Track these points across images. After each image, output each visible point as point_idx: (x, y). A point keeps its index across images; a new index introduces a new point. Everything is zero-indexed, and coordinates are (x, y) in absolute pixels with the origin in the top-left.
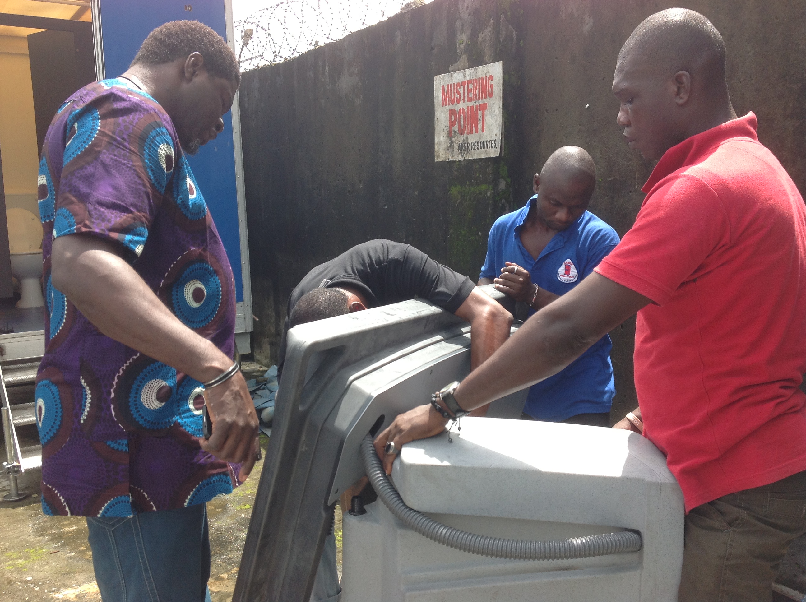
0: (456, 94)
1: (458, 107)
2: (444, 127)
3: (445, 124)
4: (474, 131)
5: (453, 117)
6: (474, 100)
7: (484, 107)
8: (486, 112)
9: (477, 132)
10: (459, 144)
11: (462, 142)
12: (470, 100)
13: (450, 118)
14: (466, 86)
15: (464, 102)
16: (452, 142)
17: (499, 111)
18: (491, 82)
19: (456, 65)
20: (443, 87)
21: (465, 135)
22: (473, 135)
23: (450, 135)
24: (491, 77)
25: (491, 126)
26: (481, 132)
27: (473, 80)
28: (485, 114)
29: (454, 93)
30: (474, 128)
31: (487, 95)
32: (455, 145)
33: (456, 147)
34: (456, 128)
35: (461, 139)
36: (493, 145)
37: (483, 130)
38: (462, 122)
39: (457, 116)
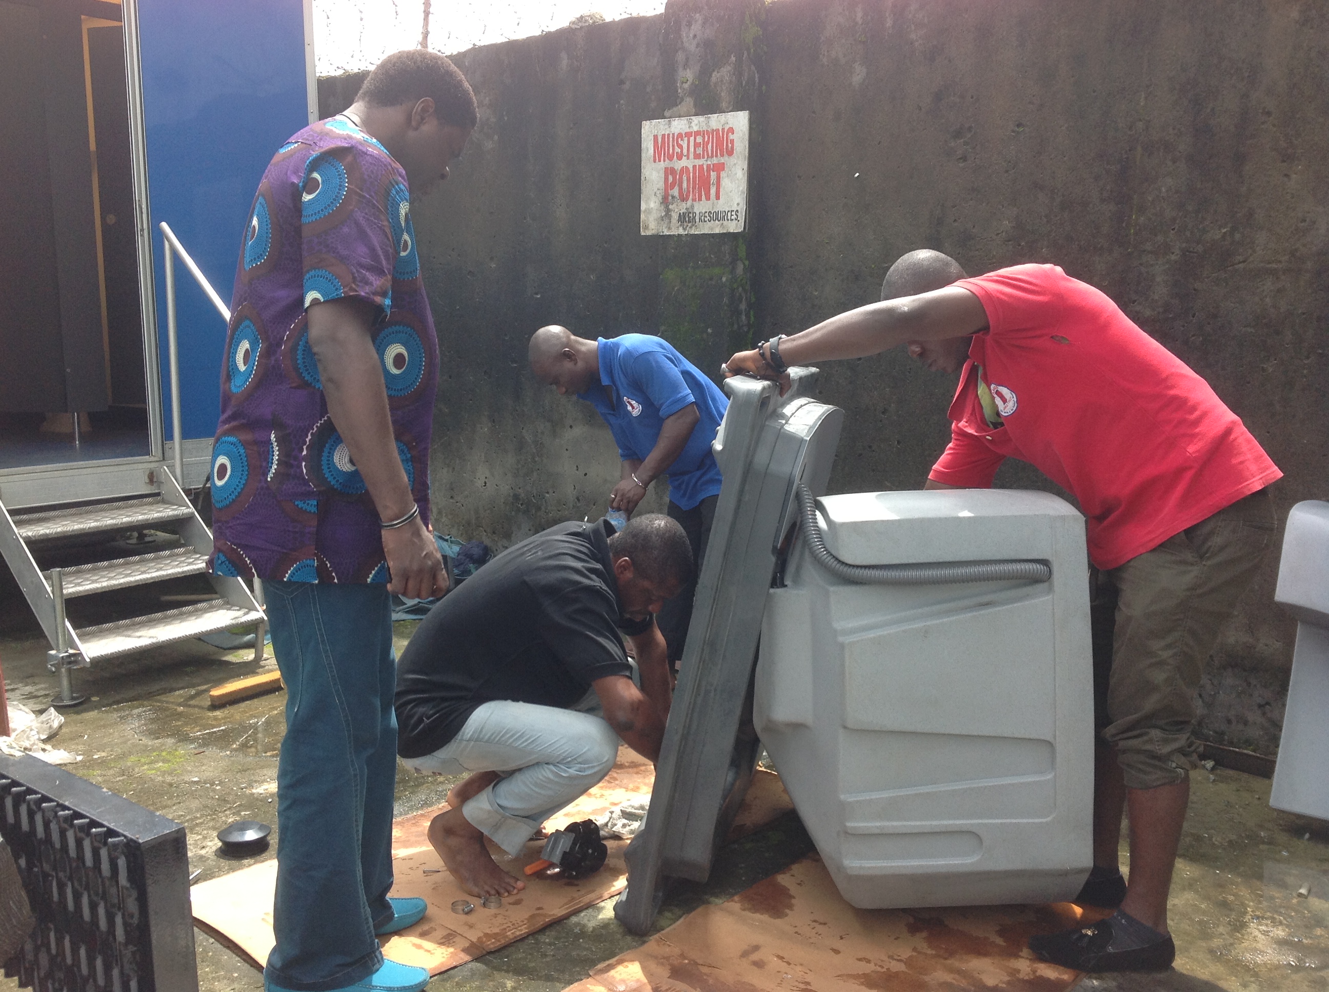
0: (676, 147)
1: (678, 165)
2: (656, 190)
3: (658, 186)
4: (703, 197)
5: (671, 179)
6: (703, 158)
7: (719, 168)
8: (723, 174)
9: (708, 198)
10: (680, 213)
11: (684, 210)
12: (697, 156)
13: (666, 179)
14: (692, 139)
15: (688, 158)
16: (668, 211)
17: (744, 174)
18: (731, 137)
19: (675, 109)
20: (656, 137)
21: (689, 202)
22: (701, 202)
23: (666, 201)
24: (731, 130)
25: (731, 192)
26: (715, 199)
27: (704, 131)
28: (721, 176)
29: (673, 146)
30: (703, 193)
31: (725, 153)
32: (673, 214)
33: (675, 216)
34: (675, 192)
35: (682, 207)
36: (733, 217)
37: (718, 198)
38: (685, 185)
39: (678, 177)
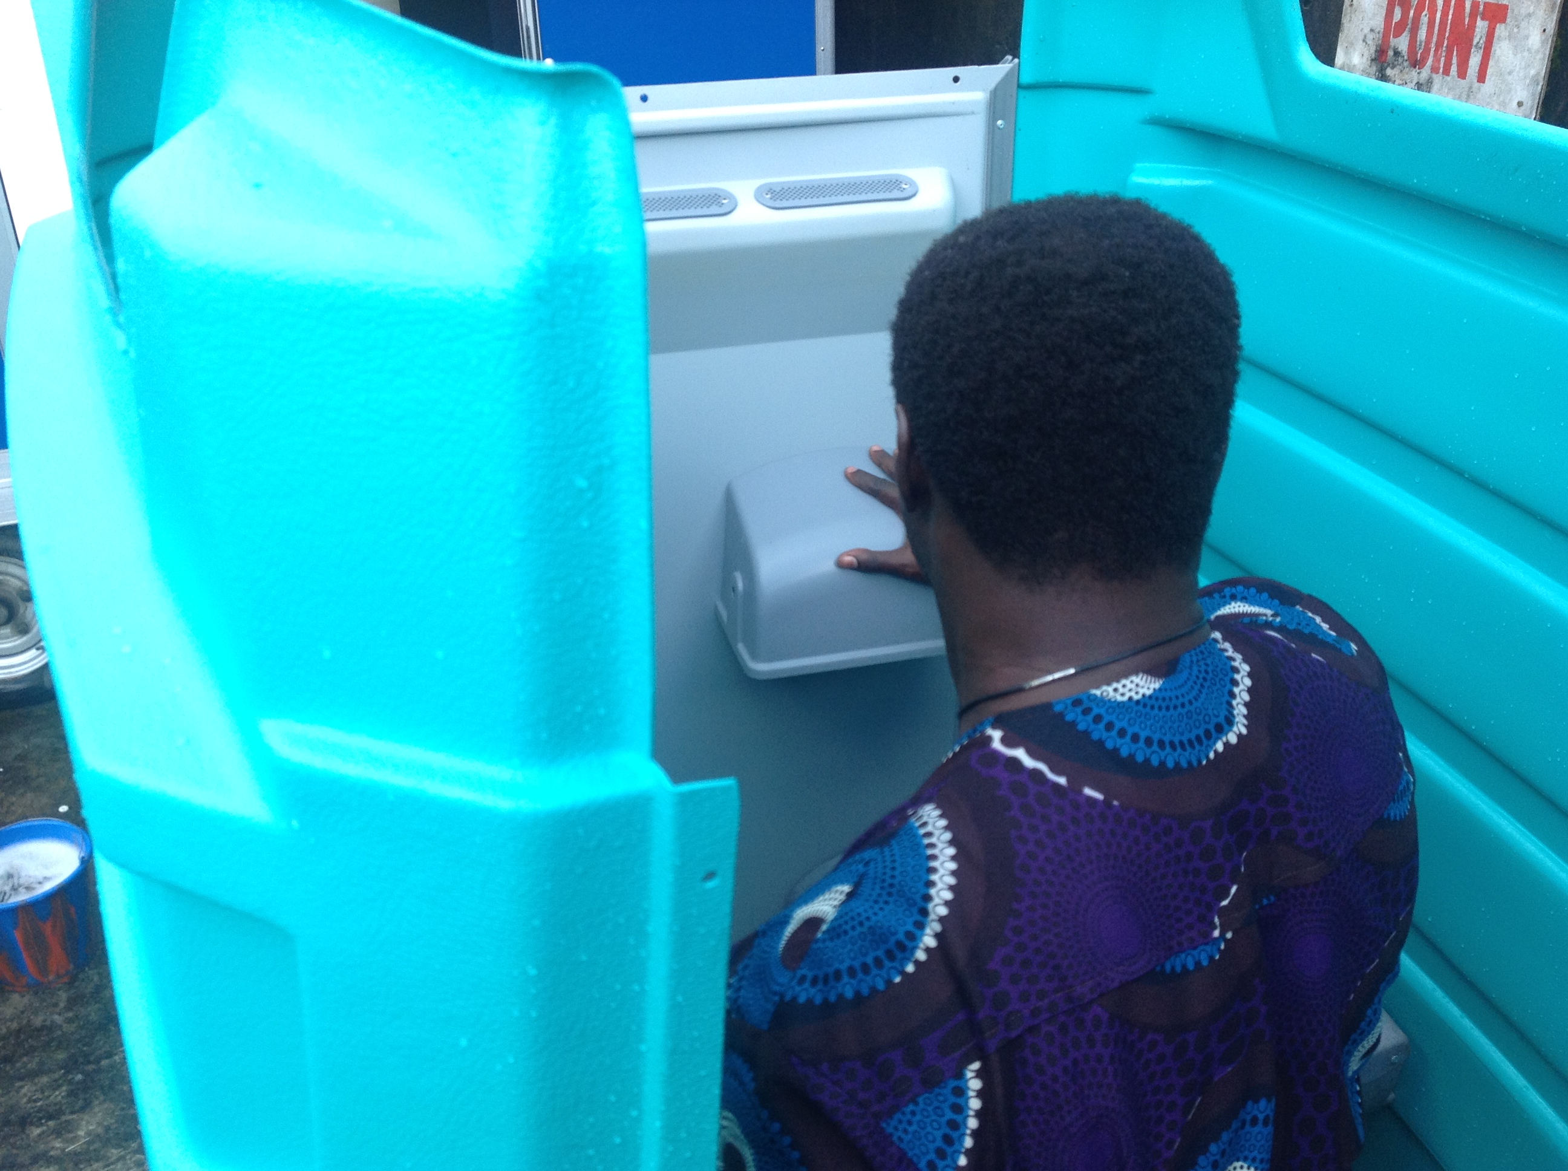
2: (1367, 30)
3: (1373, 21)
4: (1454, 69)
5: (1398, 14)
7: (1499, 15)
8: (1501, 30)
9: (1462, 74)
13: (1389, 12)
17: (1543, 42)
21: (1425, 74)
22: (1449, 78)
23: (1379, 59)
25: (1510, 73)
26: (1475, 83)
28: (1496, 34)
30: (1454, 60)
34: (1402, 43)
35: (1411, 79)
37: (1482, 77)
38: (1422, 34)
39: (1412, 12)
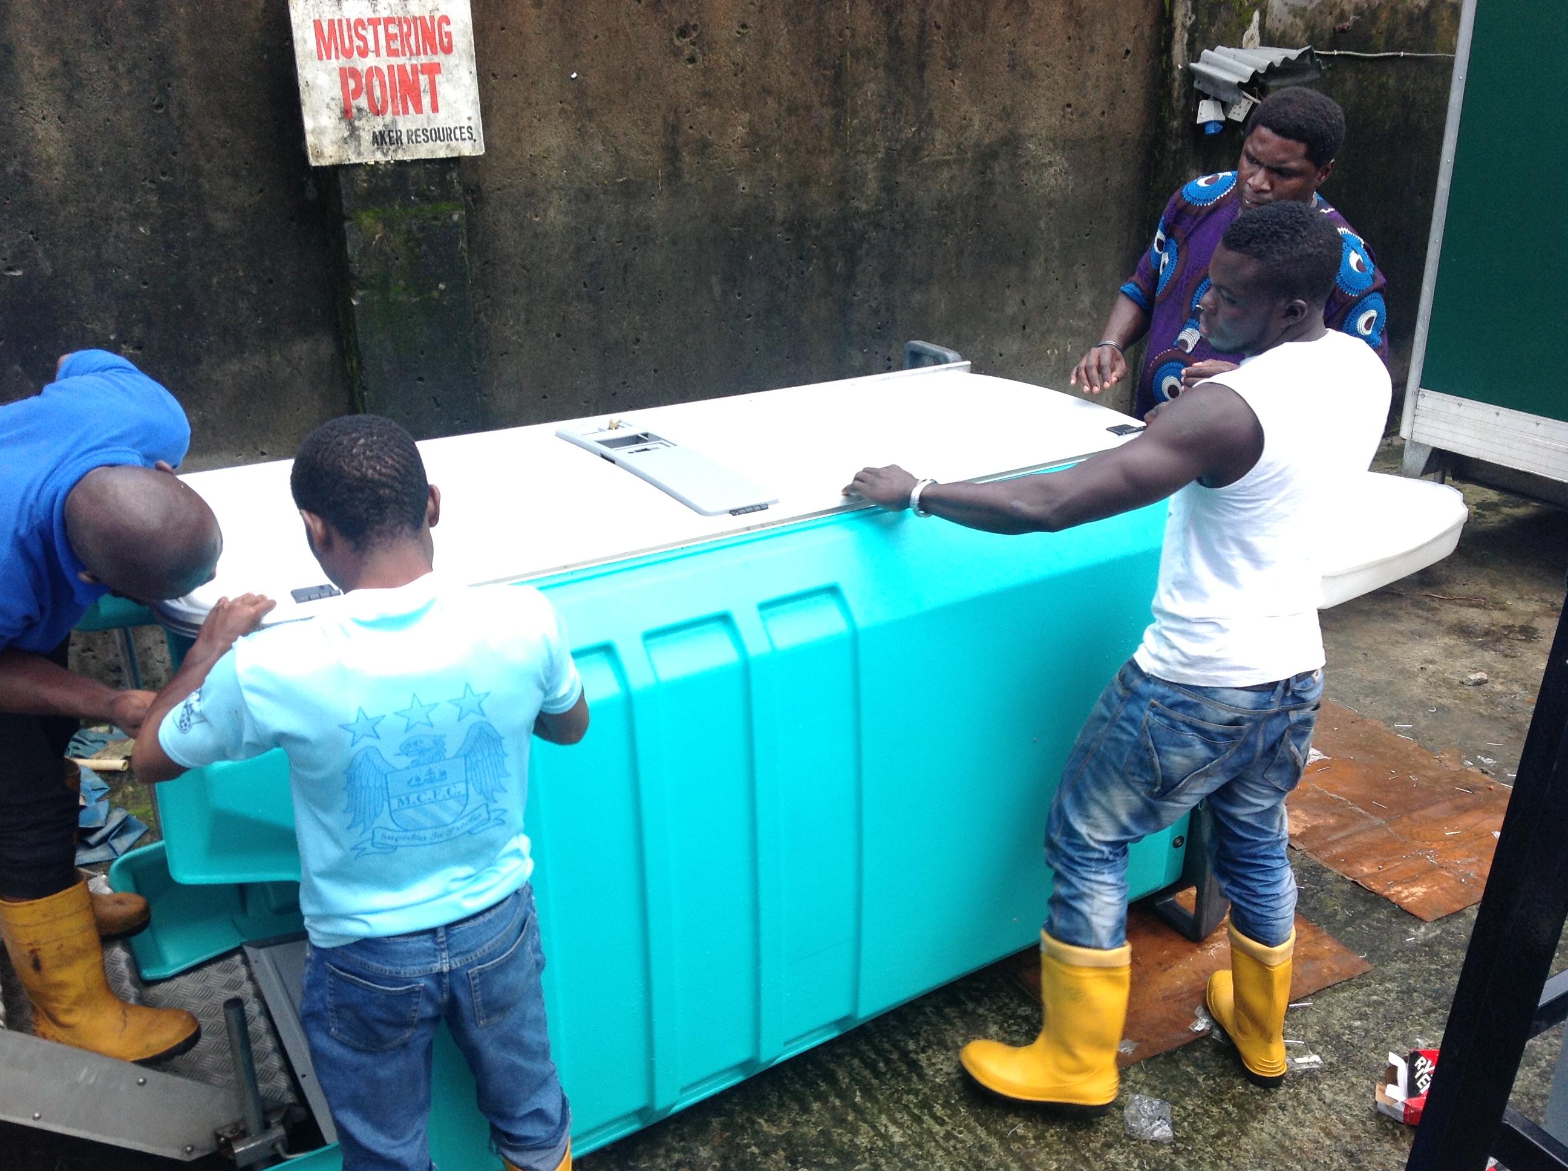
0: (355, 38)
1: (362, 64)
2: (328, 100)
3: (332, 94)
4: (411, 108)
5: (352, 84)
6: (404, 54)
7: (433, 70)
8: (438, 78)
9: (419, 109)
10: (374, 133)
11: (381, 128)
12: (392, 53)
13: (344, 85)
14: (381, 29)
15: (378, 54)
16: (353, 130)
17: (471, 80)
18: (446, 28)
20: (318, 25)
21: (388, 117)
22: (409, 116)
23: (347, 115)
24: (445, 20)
25: (455, 103)
26: (430, 112)
27: (399, 19)
28: (438, 81)
29: (350, 38)
30: (410, 104)
31: (439, 49)
32: (362, 133)
33: (366, 137)
34: (363, 102)
35: (378, 124)
36: (464, 136)
37: (435, 109)
38: (377, 93)
39: (364, 81)
